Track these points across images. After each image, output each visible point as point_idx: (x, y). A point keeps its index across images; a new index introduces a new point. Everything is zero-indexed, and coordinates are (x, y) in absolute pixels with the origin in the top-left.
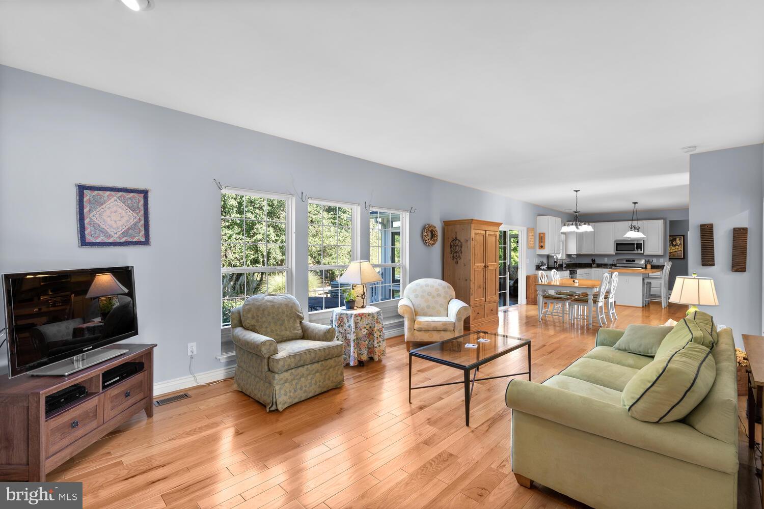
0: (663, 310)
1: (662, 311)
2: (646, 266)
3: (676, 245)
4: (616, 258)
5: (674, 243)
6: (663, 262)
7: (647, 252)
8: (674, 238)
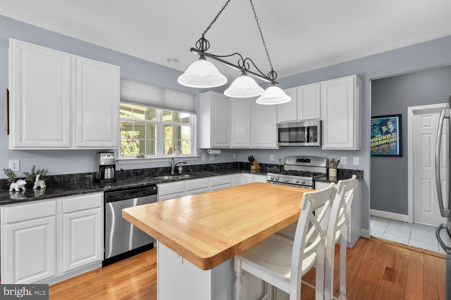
2: (328, 170)
4: (283, 154)
6: (358, 164)
7: (327, 144)
8: (384, 121)
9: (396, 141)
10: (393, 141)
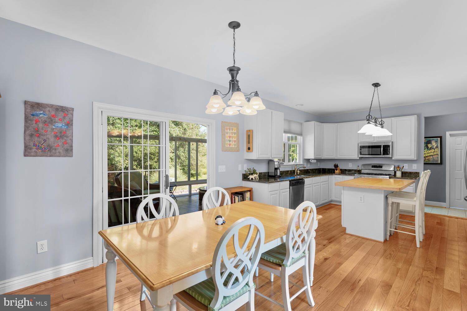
0: (418, 250)
1: (416, 250)
2: (395, 172)
3: (430, 149)
4: (361, 163)
5: (429, 146)
6: (416, 168)
7: (396, 156)
8: (429, 140)
9: (438, 154)
10: (436, 154)
